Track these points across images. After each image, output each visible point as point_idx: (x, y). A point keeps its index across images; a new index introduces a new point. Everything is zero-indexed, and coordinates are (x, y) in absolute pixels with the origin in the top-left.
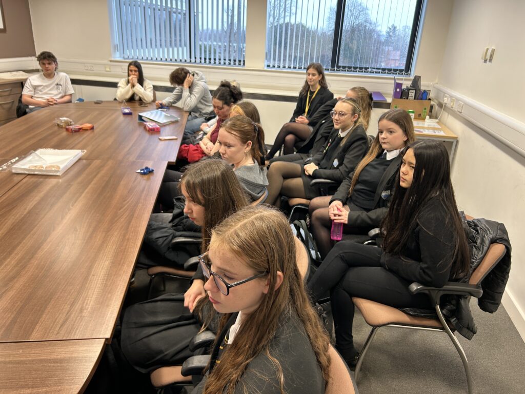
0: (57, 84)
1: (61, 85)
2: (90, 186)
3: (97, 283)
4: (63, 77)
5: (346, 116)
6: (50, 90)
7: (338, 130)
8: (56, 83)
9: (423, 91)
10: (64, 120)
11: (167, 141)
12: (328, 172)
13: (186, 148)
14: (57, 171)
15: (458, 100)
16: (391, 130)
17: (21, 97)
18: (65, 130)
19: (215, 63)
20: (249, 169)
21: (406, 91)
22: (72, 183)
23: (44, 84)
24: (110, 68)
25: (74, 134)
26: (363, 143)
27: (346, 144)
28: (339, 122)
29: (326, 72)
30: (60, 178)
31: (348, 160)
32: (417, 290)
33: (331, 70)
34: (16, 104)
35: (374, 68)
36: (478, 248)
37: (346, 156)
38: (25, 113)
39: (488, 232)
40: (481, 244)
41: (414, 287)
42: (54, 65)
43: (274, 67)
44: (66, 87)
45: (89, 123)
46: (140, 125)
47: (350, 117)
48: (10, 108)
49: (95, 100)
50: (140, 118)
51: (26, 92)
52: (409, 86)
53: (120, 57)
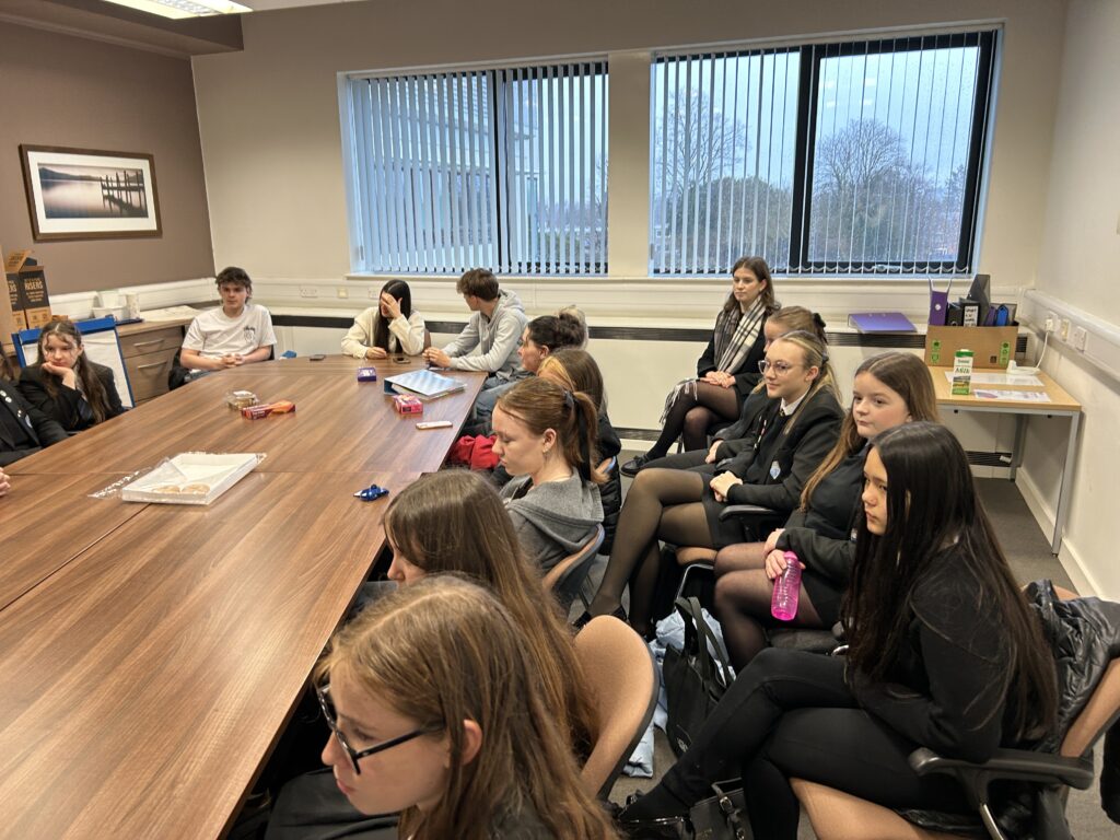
0: (247, 328)
1: (253, 329)
2: (259, 525)
3: (219, 726)
4: (258, 313)
5: (790, 371)
6: (234, 339)
7: (777, 400)
8: (244, 325)
9: (997, 307)
10: (242, 395)
11: (432, 432)
12: (759, 489)
13: (469, 444)
14: (203, 497)
15: (1075, 324)
16: (880, 398)
17: (179, 354)
18: (240, 414)
19: (548, 271)
20: (558, 489)
21: (959, 308)
22: (224, 520)
23: (223, 328)
24: (346, 291)
25: (256, 422)
26: (831, 426)
27: (793, 430)
28: (775, 382)
29: (775, 278)
30: (207, 510)
31: (801, 465)
32: (928, 765)
33: (790, 272)
34: (170, 367)
35: (886, 264)
36: (1078, 670)
37: (796, 456)
38: (183, 383)
39: (1104, 630)
40: (1085, 659)
41: (923, 759)
42: (244, 293)
43: (668, 272)
44: (262, 333)
45: (288, 400)
46: (388, 399)
47: (800, 371)
48: (159, 376)
49: (312, 354)
50: (388, 385)
51: (189, 344)
52: (965, 297)
53: (367, 269)
